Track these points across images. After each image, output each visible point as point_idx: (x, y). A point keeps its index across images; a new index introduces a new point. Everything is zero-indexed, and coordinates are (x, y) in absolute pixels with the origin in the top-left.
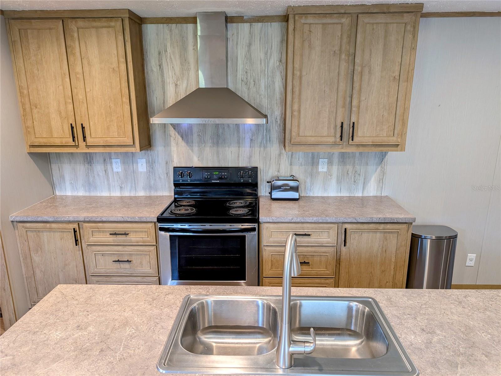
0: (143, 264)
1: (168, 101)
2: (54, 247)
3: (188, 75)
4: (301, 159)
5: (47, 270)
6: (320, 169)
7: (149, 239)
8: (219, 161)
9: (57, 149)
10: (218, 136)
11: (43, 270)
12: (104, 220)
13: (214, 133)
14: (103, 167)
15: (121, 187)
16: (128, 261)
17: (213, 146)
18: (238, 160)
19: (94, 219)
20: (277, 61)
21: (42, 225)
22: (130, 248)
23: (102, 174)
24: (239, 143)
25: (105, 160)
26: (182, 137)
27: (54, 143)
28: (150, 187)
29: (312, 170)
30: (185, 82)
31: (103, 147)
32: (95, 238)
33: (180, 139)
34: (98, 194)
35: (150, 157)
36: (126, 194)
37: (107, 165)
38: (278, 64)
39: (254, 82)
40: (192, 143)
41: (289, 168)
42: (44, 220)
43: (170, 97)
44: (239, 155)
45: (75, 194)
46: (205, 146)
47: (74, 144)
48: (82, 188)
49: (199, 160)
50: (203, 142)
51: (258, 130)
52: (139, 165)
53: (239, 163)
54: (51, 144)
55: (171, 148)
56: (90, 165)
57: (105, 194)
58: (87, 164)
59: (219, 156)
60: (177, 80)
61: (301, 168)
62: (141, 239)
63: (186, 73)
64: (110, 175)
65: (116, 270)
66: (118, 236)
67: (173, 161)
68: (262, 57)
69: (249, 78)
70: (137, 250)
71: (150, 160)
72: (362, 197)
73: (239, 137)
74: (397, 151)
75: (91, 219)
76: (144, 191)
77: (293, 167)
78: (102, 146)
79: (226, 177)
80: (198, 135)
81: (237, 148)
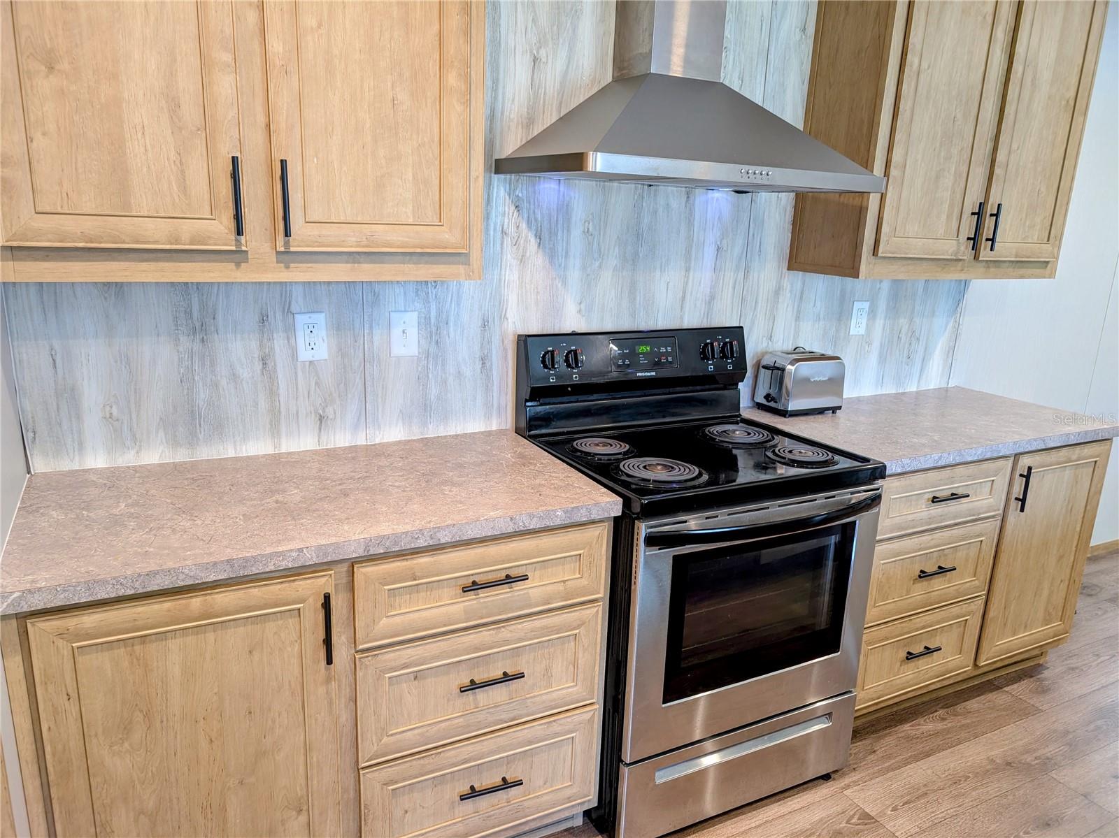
0: (553, 674)
1: (507, 113)
2: (216, 690)
3: (574, 30)
4: (818, 304)
5: (171, 800)
6: (854, 330)
7: (584, 582)
8: (635, 312)
9: (144, 265)
10: (638, 235)
11: (151, 804)
12: (443, 541)
13: (628, 228)
14: (254, 345)
15: (321, 419)
16: (507, 678)
17: (623, 269)
18: (682, 308)
19: (405, 544)
20: (795, 27)
21: (167, 605)
22: (520, 626)
23: (248, 371)
24: (688, 257)
25: (263, 320)
26: (539, 236)
27: (137, 242)
28: (425, 409)
29: (837, 331)
30: (563, 54)
31: (347, 262)
32: (398, 620)
33: (533, 241)
34: (229, 451)
35: (433, 306)
36: (341, 439)
37: (271, 339)
38: (798, 37)
39: (740, 82)
40: (566, 257)
41: (793, 325)
42: (182, 584)
43: (513, 100)
44: (684, 292)
45: (127, 459)
46: (600, 267)
47: (233, 248)
48: (161, 434)
49: (580, 311)
50: (596, 255)
51: (737, 221)
52: (396, 332)
53: (682, 318)
54: (124, 242)
55: (503, 273)
56: (203, 340)
57: (258, 447)
58: (188, 335)
59: (635, 299)
60: (541, 43)
61: (817, 326)
62: (561, 587)
63: (569, 22)
64: (280, 376)
65: (461, 720)
66: (482, 593)
67: (503, 318)
68: (764, 12)
69: (730, 67)
70: (542, 628)
71: (433, 314)
72: (917, 393)
73: (689, 239)
74: (1045, 278)
75: (396, 543)
76: (404, 424)
77: (801, 323)
78: (345, 257)
79: (670, 359)
80: (584, 232)
81: (683, 273)
